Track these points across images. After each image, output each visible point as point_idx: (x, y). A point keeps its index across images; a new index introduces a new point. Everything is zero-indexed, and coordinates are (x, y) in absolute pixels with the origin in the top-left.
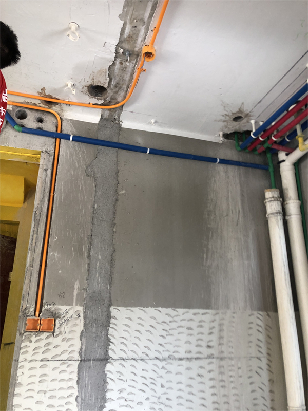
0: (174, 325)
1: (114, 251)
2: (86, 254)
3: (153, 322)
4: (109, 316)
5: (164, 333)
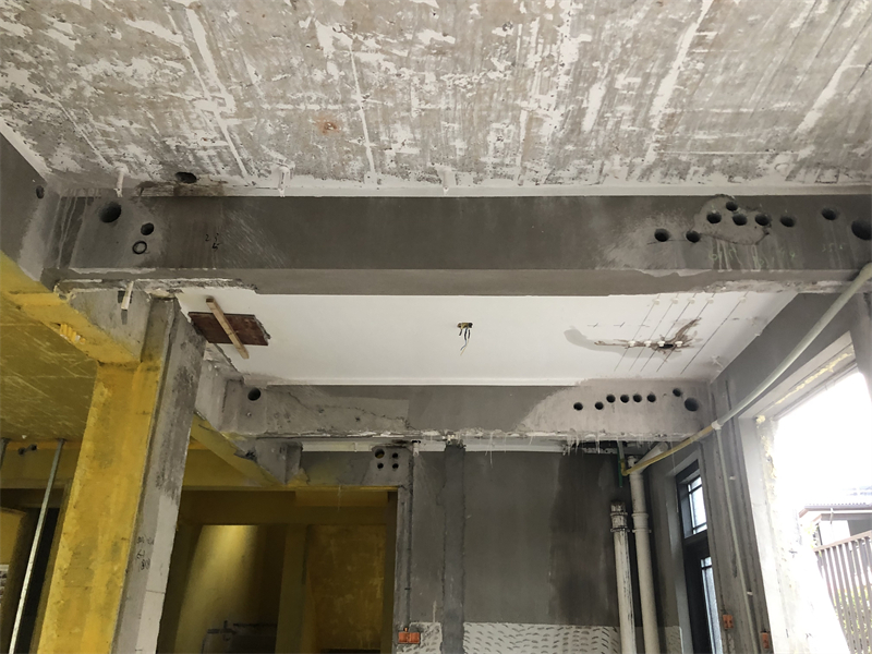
0: (520, 638)
1: (464, 574)
2: (441, 578)
3: (501, 636)
4: (463, 631)
5: (511, 646)
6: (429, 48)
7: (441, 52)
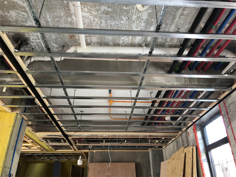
6: (104, 12)
7: (107, 14)
